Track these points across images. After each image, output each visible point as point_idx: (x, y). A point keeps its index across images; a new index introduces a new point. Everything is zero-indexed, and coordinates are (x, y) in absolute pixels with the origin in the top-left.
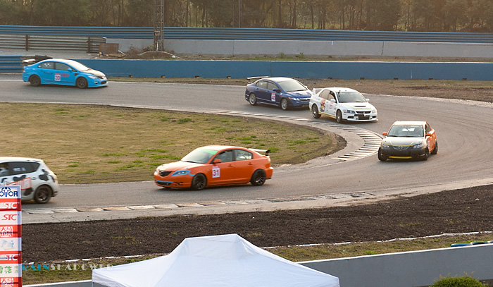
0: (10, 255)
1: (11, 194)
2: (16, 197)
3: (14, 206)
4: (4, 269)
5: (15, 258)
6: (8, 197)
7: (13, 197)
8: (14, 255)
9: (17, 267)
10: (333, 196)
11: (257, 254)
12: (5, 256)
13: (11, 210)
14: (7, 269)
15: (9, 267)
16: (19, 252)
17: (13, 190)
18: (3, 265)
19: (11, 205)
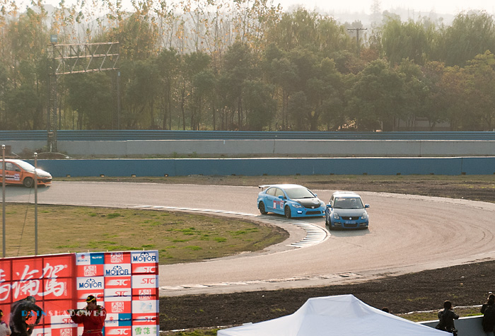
0: (149, 317)
1: (149, 259)
2: (154, 262)
3: (152, 270)
4: (143, 330)
5: (153, 319)
6: (147, 262)
7: (151, 262)
8: (152, 317)
9: (155, 328)
10: (324, 276)
12: (144, 317)
13: (150, 273)
14: (146, 331)
15: (148, 329)
16: (157, 314)
17: (151, 255)
18: (142, 327)
19: (149, 269)
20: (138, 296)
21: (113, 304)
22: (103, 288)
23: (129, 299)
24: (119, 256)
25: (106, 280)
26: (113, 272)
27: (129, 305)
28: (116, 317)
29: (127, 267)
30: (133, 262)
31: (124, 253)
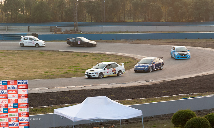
0: (25, 105)
1: (24, 83)
2: (26, 84)
4: (22, 110)
5: (26, 106)
7: (25, 84)
8: (26, 105)
9: (27, 109)
10: (140, 82)
11: (113, 103)
12: (23, 105)
13: (24, 88)
14: (24, 110)
16: (28, 104)
18: (22, 108)
19: (24, 87)
20: (20, 97)
21: (11, 100)
22: (7, 94)
23: (17, 98)
24: (13, 82)
25: (8, 91)
26: (11, 88)
27: (17, 100)
28: (12, 105)
29: (16, 86)
30: (18, 84)
31: (15, 81)
